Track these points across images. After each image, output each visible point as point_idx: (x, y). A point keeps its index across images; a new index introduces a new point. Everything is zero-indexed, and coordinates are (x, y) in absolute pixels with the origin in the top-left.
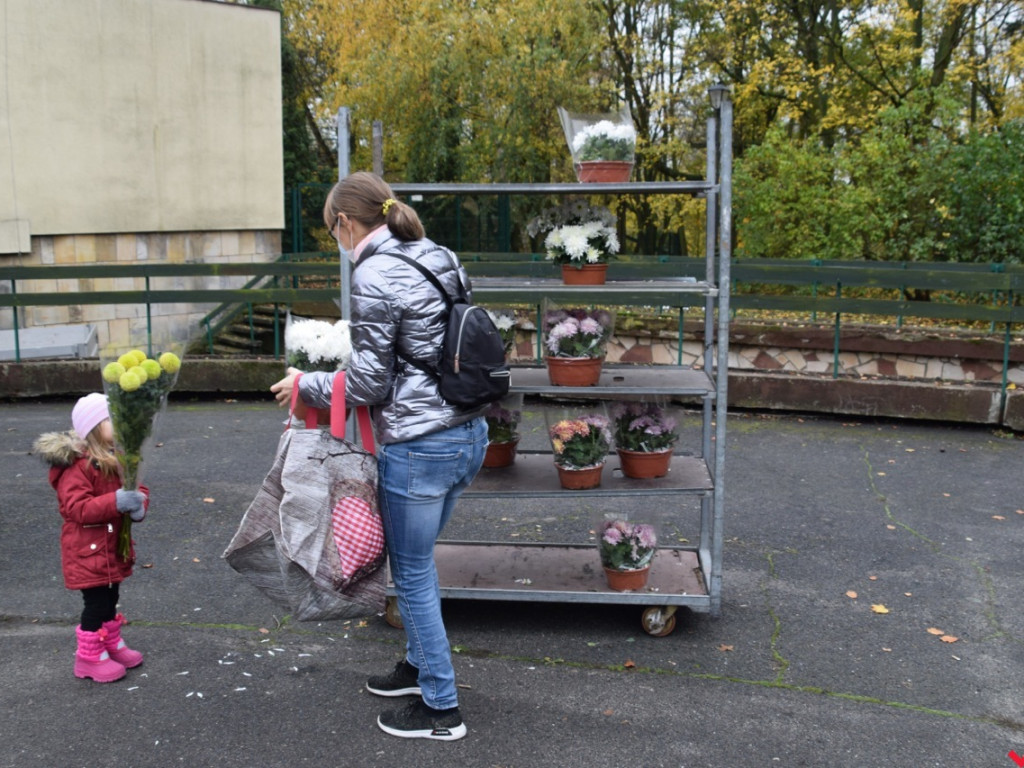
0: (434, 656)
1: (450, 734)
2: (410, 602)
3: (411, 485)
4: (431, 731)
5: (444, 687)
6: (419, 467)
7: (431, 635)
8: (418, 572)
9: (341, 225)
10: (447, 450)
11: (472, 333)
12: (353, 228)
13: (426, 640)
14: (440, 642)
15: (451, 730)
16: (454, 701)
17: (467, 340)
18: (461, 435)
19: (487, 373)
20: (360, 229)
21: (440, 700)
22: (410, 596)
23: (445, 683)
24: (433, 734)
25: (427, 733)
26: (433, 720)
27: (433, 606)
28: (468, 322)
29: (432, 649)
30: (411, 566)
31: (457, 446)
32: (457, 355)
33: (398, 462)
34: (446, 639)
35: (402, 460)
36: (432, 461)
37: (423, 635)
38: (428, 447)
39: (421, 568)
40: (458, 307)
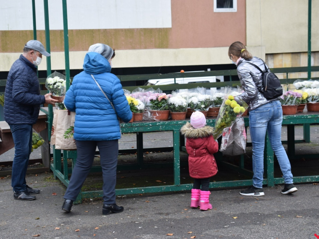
0: (258, 172)
1: (259, 194)
2: (256, 156)
3: (257, 120)
4: (254, 193)
5: (260, 182)
6: (258, 115)
7: (259, 166)
8: (259, 147)
9: (232, 57)
10: (265, 109)
11: (269, 80)
12: (235, 57)
13: (257, 167)
14: (261, 169)
15: (260, 193)
16: (261, 186)
17: (268, 82)
18: (269, 105)
19: (275, 89)
20: (236, 57)
21: (257, 185)
22: (256, 155)
23: (260, 180)
24: (255, 194)
25: (253, 194)
26: (255, 190)
27: (262, 159)
28: (268, 77)
29: (258, 170)
30: (257, 146)
31: (268, 108)
32: (266, 86)
33: (253, 114)
34: (263, 169)
35: (254, 114)
36: (261, 113)
37: (257, 166)
38: (260, 109)
39: (260, 146)
40: (265, 74)
